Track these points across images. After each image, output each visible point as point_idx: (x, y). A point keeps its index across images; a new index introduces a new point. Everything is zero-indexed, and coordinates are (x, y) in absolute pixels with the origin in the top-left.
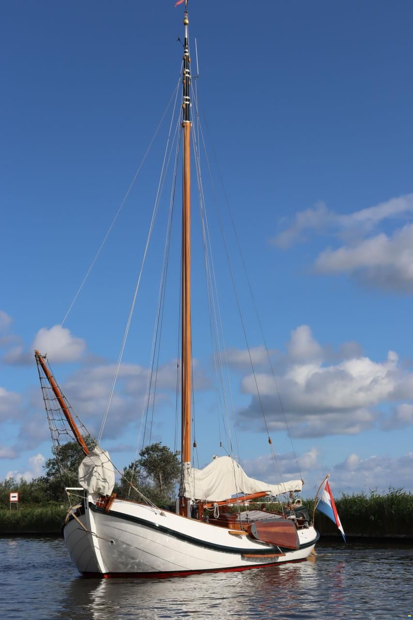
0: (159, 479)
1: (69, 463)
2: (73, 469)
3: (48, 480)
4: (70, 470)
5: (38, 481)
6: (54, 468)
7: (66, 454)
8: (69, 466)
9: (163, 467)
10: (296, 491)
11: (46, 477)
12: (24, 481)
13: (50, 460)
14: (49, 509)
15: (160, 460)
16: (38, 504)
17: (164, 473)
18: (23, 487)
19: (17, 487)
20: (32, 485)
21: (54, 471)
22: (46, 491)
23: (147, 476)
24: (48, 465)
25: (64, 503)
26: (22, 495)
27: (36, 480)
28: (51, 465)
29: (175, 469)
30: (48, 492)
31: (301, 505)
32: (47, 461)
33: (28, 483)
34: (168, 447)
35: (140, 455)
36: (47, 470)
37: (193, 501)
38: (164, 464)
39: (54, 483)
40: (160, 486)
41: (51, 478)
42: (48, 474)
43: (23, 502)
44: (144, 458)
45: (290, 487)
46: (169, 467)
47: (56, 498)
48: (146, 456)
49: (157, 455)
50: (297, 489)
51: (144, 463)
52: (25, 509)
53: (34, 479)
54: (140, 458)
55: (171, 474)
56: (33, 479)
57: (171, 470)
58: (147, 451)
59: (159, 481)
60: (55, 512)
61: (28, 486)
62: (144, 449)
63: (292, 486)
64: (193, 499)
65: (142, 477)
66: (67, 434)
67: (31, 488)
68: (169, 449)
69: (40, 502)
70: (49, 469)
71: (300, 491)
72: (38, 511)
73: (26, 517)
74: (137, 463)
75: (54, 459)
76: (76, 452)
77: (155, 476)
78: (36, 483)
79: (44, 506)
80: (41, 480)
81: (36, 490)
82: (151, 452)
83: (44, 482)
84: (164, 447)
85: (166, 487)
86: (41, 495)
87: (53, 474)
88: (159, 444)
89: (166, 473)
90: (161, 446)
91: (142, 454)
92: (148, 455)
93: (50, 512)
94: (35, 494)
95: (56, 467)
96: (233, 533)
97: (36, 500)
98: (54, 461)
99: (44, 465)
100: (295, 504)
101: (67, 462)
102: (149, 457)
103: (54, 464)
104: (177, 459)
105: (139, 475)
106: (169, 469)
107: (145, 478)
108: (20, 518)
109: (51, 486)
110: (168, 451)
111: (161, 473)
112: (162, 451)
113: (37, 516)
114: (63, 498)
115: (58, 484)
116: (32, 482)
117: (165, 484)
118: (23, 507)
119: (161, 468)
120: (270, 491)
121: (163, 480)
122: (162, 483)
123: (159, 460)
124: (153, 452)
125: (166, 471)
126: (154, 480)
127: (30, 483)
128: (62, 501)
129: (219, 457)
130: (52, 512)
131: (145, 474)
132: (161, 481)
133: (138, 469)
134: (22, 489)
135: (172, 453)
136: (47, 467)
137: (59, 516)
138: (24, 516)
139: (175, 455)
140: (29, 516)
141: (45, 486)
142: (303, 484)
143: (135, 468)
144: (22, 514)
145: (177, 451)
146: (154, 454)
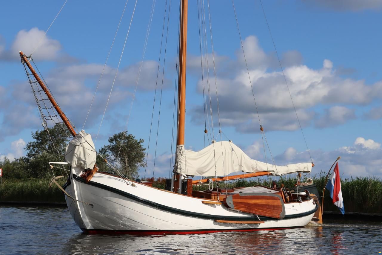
0: (125, 162)
1: (47, 147)
2: (50, 151)
3: (28, 160)
4: (48, 152)
5: (20, 161)
6: (34, 150)
7: (45, 138)
8: (47, 149)
9: (129, 152)
10: (304, 172)
11: (27, 157)
12: (7, 160)
13: (30, 143)
14: (29, 183)
15: (127, 146)
16: (20, 180)
17: (129, 157)
18: (7, 165)
19: (2, 164)
20: (14, 164)
21: (34, 152)
22: (27, 169)
23: (115, 160)
24: (29, 147)
25: (42, 179)
26: (5, 172)
27: (18, 159)
28: (31, 148)
29: (139, 155)
30: (28, 170)
31: (312, 183)
32: (28, 143)
33: (11, 162)
34: (133, 135)
35: (110, 141)
36: (28, 151)
37: (184, 176)
38: (129, 150)
39: (34, 162)
40: (126, 168)
41: (32, 158)
42: (29, 155)
43: (7, 177)
44: (112, 144)
45: (297, 168)
46: (134, 153)
47: (36, 176)
48: (114, 142)
49: (124, 142)
50: (306, 170)
51: (112, 148)
52: (8, 183)
53: (17, 159)
54: (108, 144)
55: (135, 159)
56: (15, 159)
57: (135, 155)
58: (116, 138)
59: (125, 164)
60: (35, 186)
61: (11, 164)
62: (113, 137)
63: (299, 168)
64: (184, 175)
65: (110, 160)
66: (51, 119)
67: (13, 166)
68: (134, 137)
69: (22, 178)
70: (29, 151)
71: (309, 172)
72: (19, 184)
73: (9, 190)
74: (106, 148)
75: (34, 142)
76: (53, 137)
77: (121, 160)
78: (18, 162)
79: (24, 181)
80: (22, 160)
81: (18, 168)
82: (118, 139)
83: (25, 161)
84: (130, 136)
85: (130, 169)
86: (22, 172)
87: (33, 155)
88: (125, 133)
89: (131, 158)
90: (127, 135)
91: (111, 141)
92: (116, 141)
93: (30, 186)
94: (17, 171)
95: (36, 149)
96: (206, 202)
97: (18, 177)
98: (35, 144)
99: (25, 147)
100: (306, 183)
101: (46, 145)
102: (117, 144)
103: (34, 146)
104: (141, 146)
105: (108, 159)
106: (133, 154)
107: (113, 161)
108: (3, 190)
109: (31, 165)
110: (133, 139)
111: (127, 157)
112: (128, 139)
113: (18, 189)
114: (42, 175)
115: (37, 164)
116: (14, 161)
117: (130, 166)
118: (6, 182)
119: (127, 153)
120: (273, 171)
121: (128, 163)
122: (127, 166)
123: (125, 146)
124: (120, 139)
125: (131, 155)
126: (121, 163)
127: (13, 161)
128: (41, 178)
129: (216, 142)
130: (32, 186)
131: (113, 157)
132: (127, 164)
133: (106, 154)
134: (6, 167)
135: (137, 141)
136: (28, 149)
137: (38, 189)
138: (7, 188)
139: (139, 143)
140: (11, 189)
141: (26, 164)
142: (313, 166)
143: (105, 153)
144: (5, 187)
145: (140, 139)
146: (121, 141)
